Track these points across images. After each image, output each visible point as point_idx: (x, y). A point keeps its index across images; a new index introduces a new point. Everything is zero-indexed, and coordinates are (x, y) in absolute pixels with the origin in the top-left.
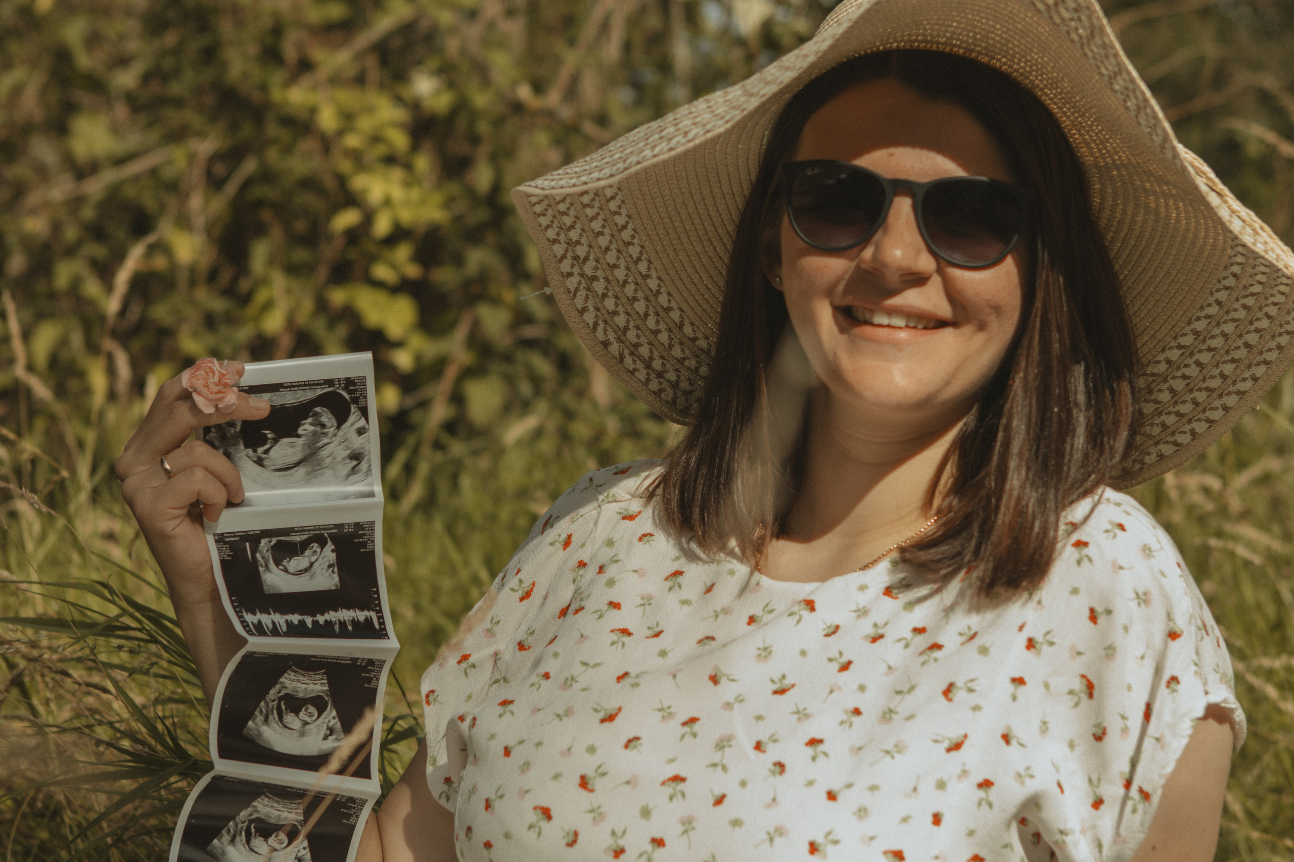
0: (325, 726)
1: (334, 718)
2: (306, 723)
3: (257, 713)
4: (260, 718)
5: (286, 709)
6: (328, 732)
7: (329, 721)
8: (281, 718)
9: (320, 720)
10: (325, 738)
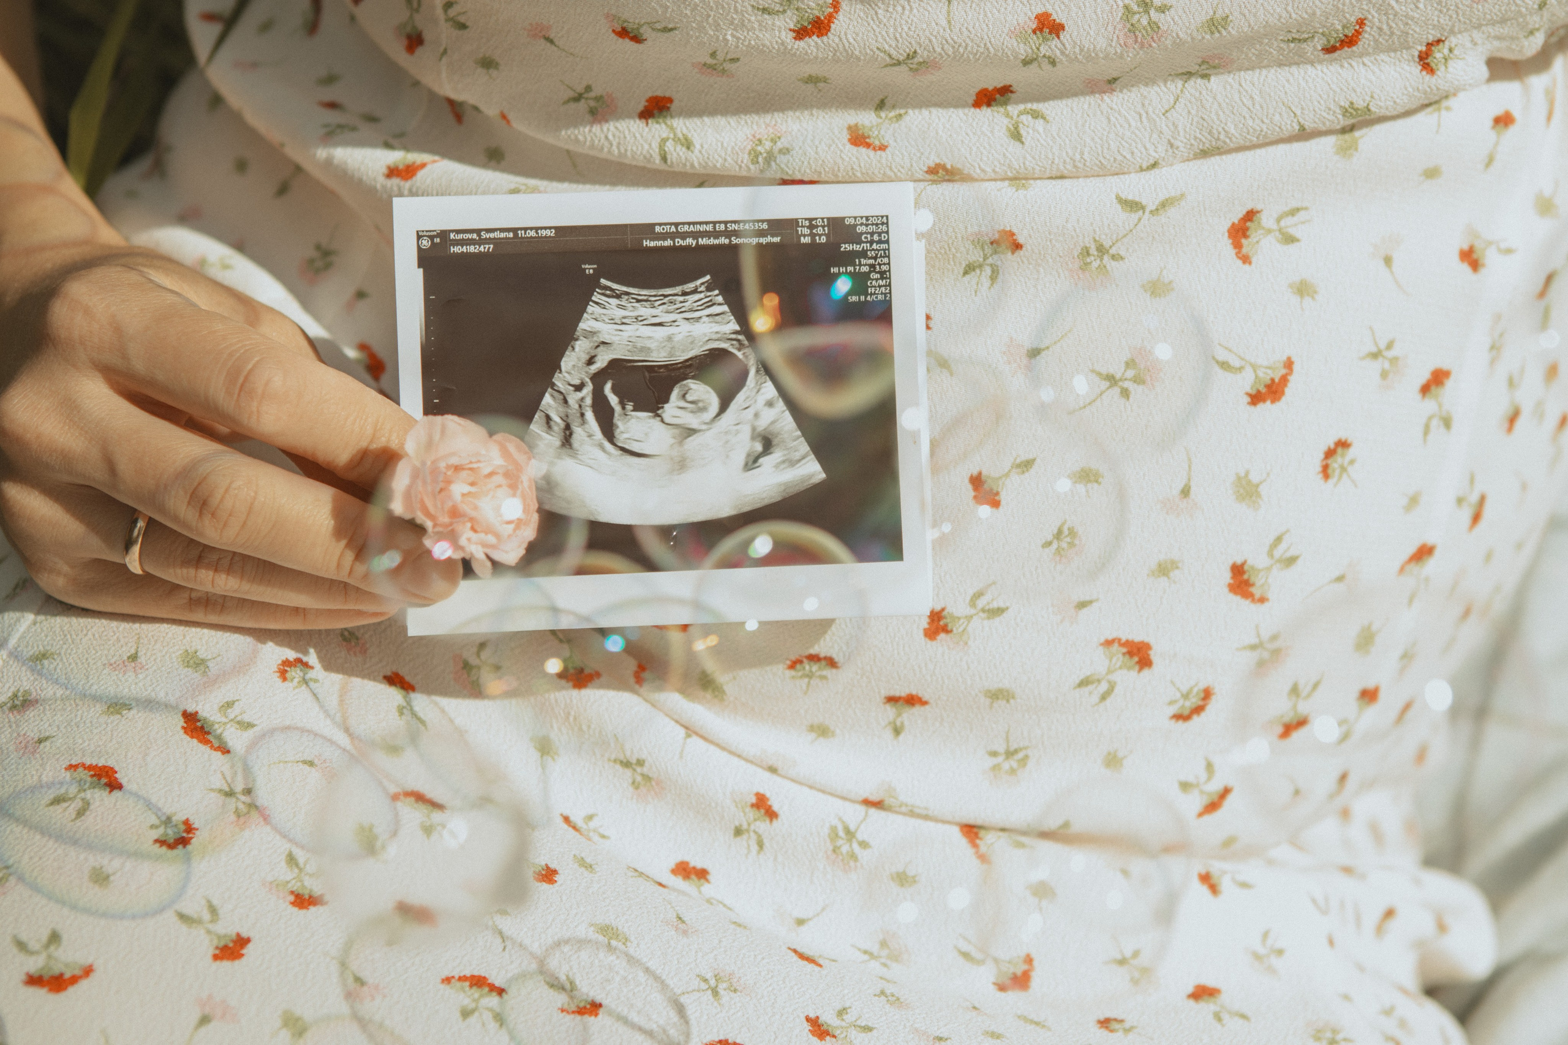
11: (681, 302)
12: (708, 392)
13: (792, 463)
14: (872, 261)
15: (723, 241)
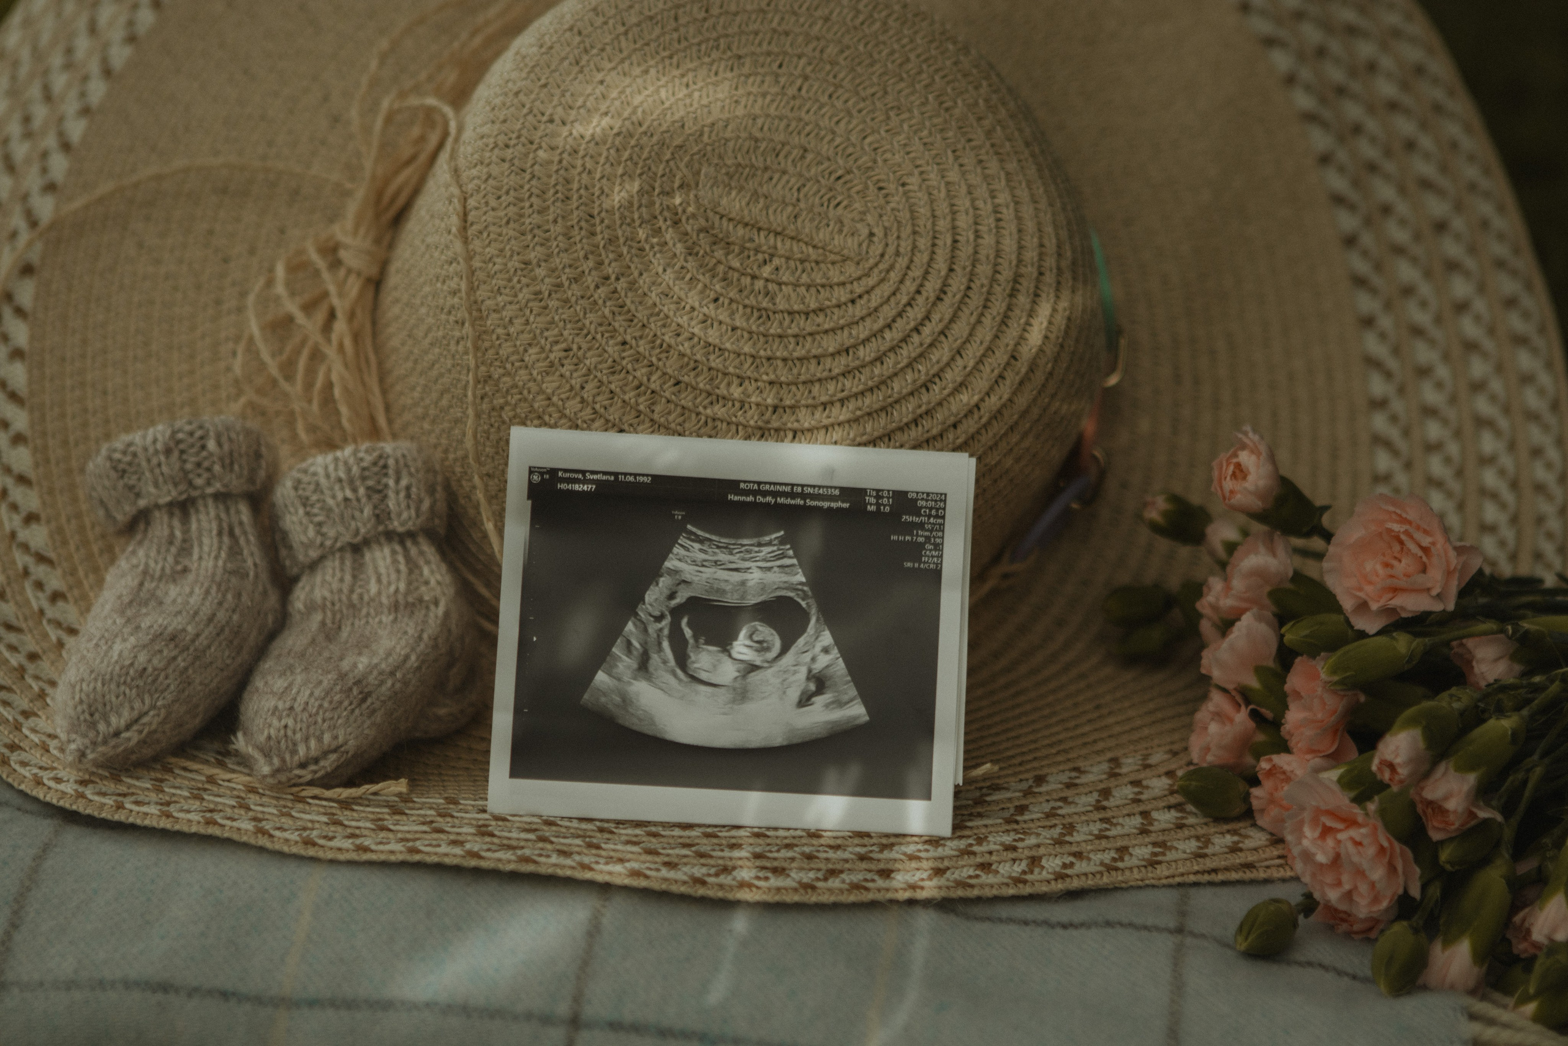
0: (804, 671)
1: (826, 650)
3: (615, 650)
4: (625, 664)
5: (696, 637)
6: (812, 687)
7: (813, 659)
8: (682, 661)
9: (789, 658)
10: (805, 700)
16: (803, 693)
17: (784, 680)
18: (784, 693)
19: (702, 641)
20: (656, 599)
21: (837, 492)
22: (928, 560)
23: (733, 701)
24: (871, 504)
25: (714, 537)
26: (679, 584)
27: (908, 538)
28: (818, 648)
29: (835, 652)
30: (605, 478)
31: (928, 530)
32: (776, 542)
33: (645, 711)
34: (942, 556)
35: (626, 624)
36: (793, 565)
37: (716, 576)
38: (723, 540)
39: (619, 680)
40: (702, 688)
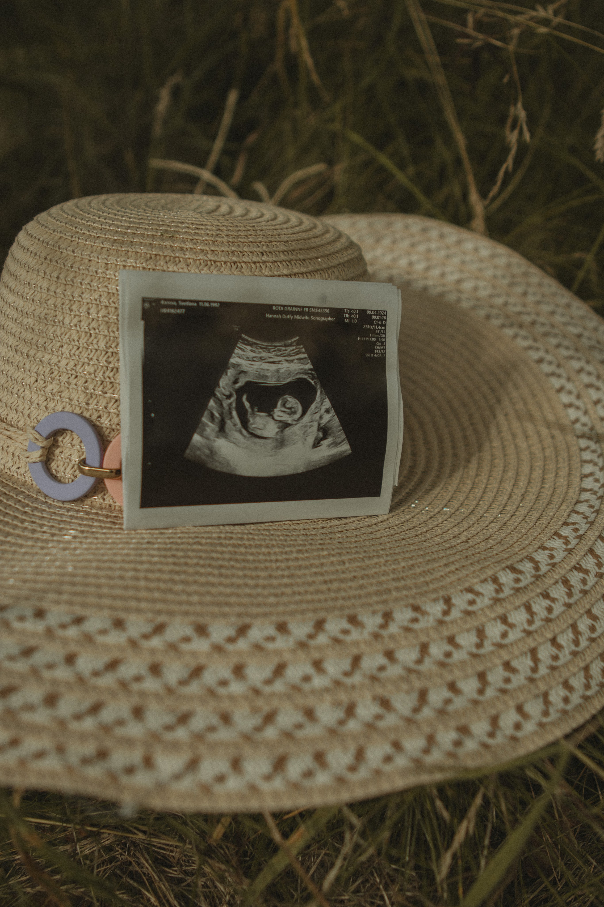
0: (316, 424)
1: (327, 411)
2: (285, 425)
4: (211, 428)
5: (252, 407)
6: (321, 435)
7: (321, 417)
8: (245, 423)
10: (317, 444)
11: (284, 350)
12: (296, 403)
13: (336, 444)
14: (377, 336)
15: (307, 318)
16: (316, 439)
17: (305, 432)
18: (305, 440)
19: (256, 410)
20: (227, 384)
21: (328, 311)
22: (378, 352)
23: (277, 447)
24: (347, 318)
25: (258, 342)
26: (239, 374)
27: (367, 339)
28: (323, 409)
29: (333, 411)
30: (191, 304)
31: (377, 334)
32: (294, 344)
33: (224, 458)
34: (385, 349)
35: (208, 401)
36: (305, 358)
37: (261, 367)
38: (264, 344)
39: (208, 439)
40: (258, 440)
